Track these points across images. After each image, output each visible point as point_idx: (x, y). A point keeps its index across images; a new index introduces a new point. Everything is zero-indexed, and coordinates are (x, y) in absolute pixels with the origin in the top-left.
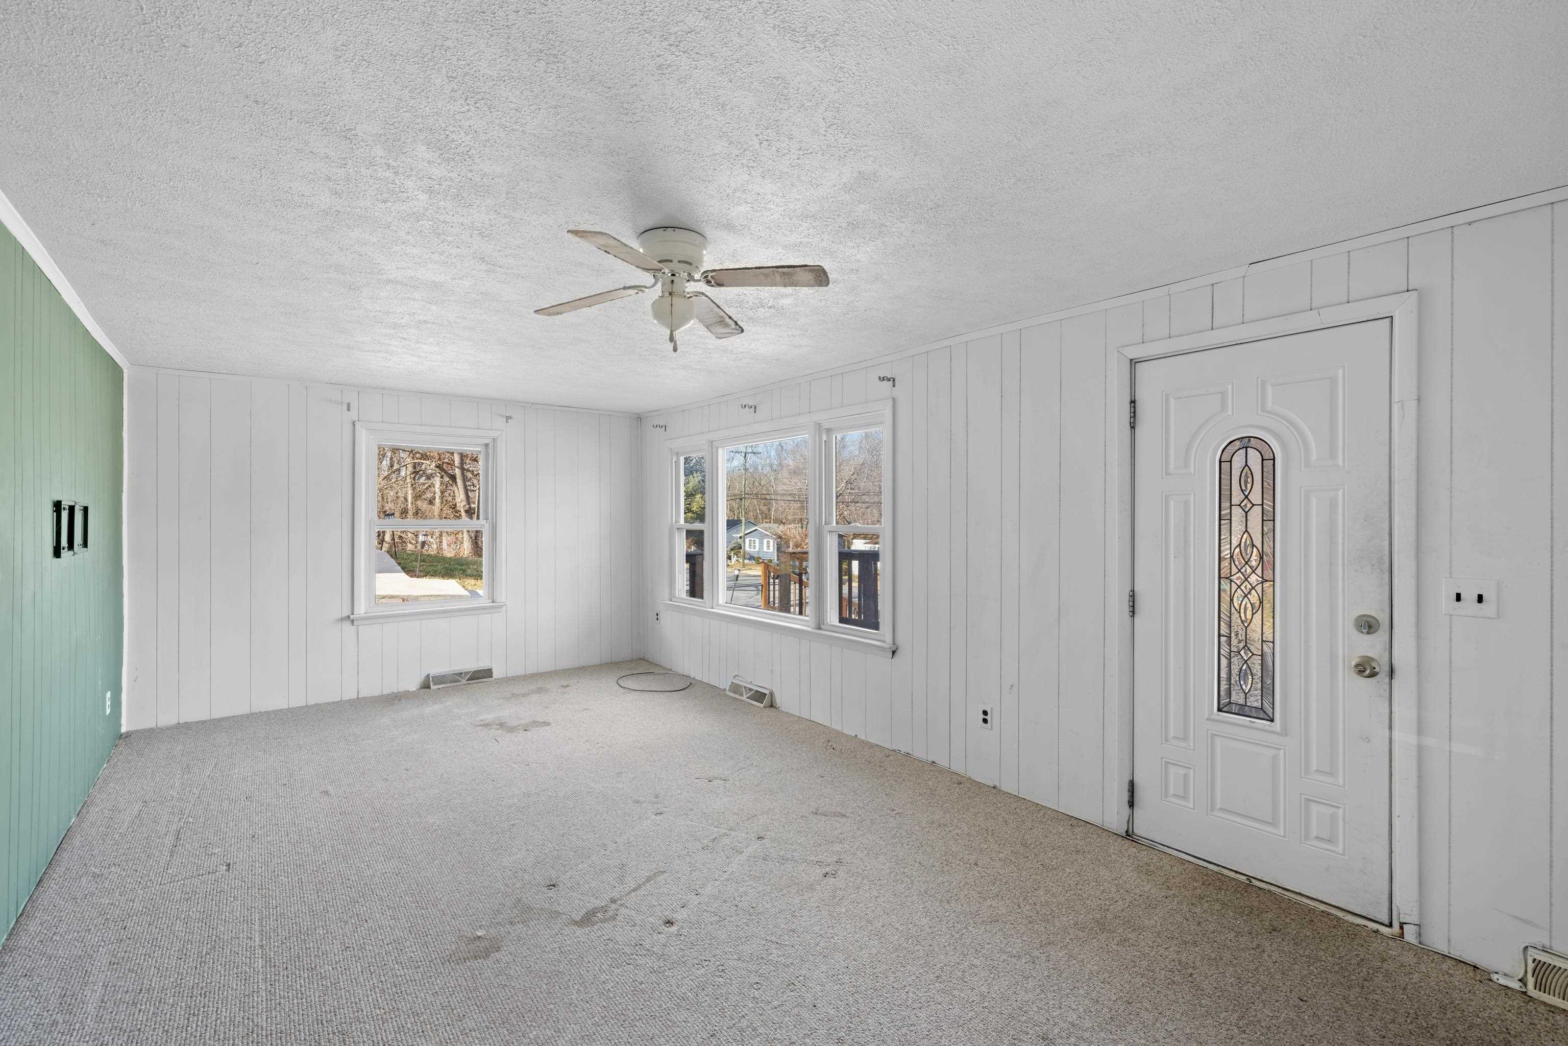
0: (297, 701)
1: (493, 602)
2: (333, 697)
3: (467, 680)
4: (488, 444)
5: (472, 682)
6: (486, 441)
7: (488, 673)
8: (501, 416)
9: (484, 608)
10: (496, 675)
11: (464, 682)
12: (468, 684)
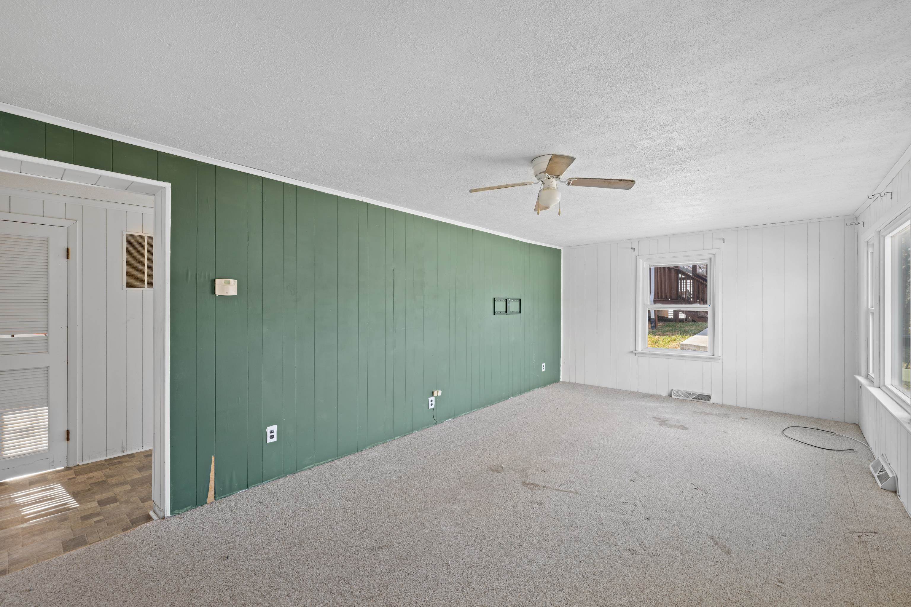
0: (614, 386)
1: (713, 355)
2: (628, 389)
3: (693, 398)
4: (711, 258)
5: (696, 400)
6: (710, 256)
7: (708, 398)
8: (720, 239)
9: (706, 358)
10: (713, 400)
11: (691, 399)
12: (694, 401)
